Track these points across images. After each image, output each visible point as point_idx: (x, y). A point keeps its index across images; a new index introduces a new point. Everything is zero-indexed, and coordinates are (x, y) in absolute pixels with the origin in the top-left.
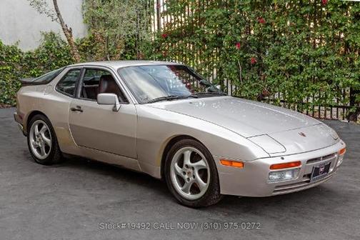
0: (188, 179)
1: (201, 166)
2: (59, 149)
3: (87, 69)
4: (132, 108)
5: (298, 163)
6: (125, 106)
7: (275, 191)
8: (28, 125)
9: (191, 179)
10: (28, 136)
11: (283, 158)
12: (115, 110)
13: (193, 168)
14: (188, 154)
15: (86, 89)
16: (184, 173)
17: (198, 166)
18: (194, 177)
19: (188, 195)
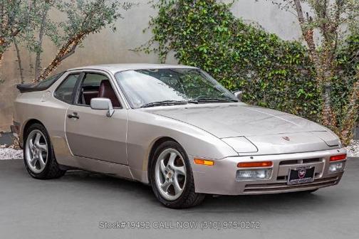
0: (168, 179)
1: (181, 172)
2: (55, 161)
3: (86, 73)
4: (125, 113)
5: (269, 163)
6: (118, 111)
7: (246, 190)
8: (24, 136)
9: (171, 180)
10: (24, 149)
11: (252, 158)
12: (108, 116)
13: (174, 171)
14: (173, 156)
15: (85, 95)
16: (166, 172)
17: (179, 171)
18: (173, 179)
19: (166, 194)
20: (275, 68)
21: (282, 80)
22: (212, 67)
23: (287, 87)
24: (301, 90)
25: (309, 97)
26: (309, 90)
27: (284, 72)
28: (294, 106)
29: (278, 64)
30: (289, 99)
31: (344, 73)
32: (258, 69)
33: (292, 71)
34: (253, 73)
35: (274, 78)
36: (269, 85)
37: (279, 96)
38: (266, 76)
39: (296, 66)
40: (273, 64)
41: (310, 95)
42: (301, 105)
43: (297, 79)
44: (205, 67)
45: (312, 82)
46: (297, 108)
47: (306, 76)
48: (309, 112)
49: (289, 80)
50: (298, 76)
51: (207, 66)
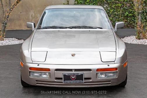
20: (116, 3)
21: (119, 8)
22: (89, 3)
23: (121, 11)
24: (127, 13)
25: (130, 16)
26: (130, 13)
27: (120, 5)
28: (124, 20)
29: (117, 2)
30: (122, 16)
31: (145, 5)
32: (108, 4)
33: (123, 5)
34: (107, 5)
35: (116, 8)
36: (113, 11)
37: (117, 15)
38: (112, 7)
39: (125, 2)
40: (115, 1)
41: (131, 15)
42: (127, 19)
43: (125, 8)
44: (86, 3)
45: (132, 9)
46: (125, 20)
47: (129, 6)
48: (130, 22)
49: (122, 8)
50: (126, 7)
51: (87, 2)
